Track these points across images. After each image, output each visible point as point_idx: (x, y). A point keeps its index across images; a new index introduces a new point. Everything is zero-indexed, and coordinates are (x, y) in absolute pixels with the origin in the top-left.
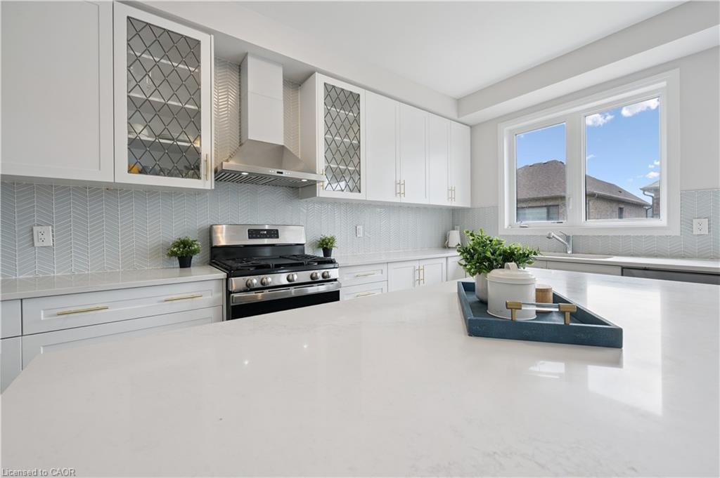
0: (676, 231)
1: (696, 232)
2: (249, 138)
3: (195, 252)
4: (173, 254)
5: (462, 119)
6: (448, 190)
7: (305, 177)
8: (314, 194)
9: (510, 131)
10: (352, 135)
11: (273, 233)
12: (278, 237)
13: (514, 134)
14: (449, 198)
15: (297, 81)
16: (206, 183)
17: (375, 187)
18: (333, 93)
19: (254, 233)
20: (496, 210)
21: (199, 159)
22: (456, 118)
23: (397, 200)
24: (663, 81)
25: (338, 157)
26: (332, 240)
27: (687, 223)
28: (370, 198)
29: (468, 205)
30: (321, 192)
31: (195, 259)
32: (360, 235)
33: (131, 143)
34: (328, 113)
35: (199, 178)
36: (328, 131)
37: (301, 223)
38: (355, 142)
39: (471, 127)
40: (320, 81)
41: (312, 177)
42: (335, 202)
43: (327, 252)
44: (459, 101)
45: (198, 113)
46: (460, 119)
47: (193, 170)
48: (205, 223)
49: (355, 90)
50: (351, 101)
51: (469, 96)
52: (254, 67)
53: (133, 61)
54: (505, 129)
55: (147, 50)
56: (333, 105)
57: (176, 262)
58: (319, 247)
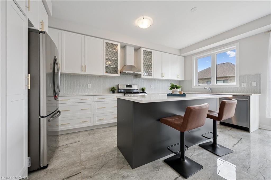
0: (238, 86)
1: (243, 86)
2: (127, 64)
3: (115, 90)
4: (111, 90)
5: (182, 55)
6: (177, 75)
7: (139, 73)
8: (141, 77)
9: (196, 58)
10: (150, 62)
11: (131, 86)
12: (132, 87)
13: (197, 59)
14: (177, 78)
15: (137, 49)
16: (119, 75)
17: (156, 75)
18: (145, 52)
19: (127, 86)
20: (191, 81)
21: (117, 70)
22: (180, 55)
23: (162, 78)
24: (235, 45)
25: (147, 68)
26: (145, 88)
27: (240, 84)
28: (155, 78)
29: (183, 79)
30: (143, 77)
31: (115, 91)
32: (152, 87)
33: (106, 67)
34: (144, 57)
35: (117, 74)
36: (144, 61)
37: (137, 84)
38: (151, 64)
39: (185, 57)
40: (142, 49)
41: (140, 73)
42: (145, 79)
43: (143, 91)
44: (181, 50)
45: (117, 60)
46: (181, 55)
47: (116, 72)
48: (117, 84)
49: (151, 51)
50: (150, 53)
51: (183, 49)
52: (128, 48)
53: (107, 51)
54: (194, 58)
55: (109, 48)
56: (145, 55)
57: (112, 92)
58: (141, 90)
